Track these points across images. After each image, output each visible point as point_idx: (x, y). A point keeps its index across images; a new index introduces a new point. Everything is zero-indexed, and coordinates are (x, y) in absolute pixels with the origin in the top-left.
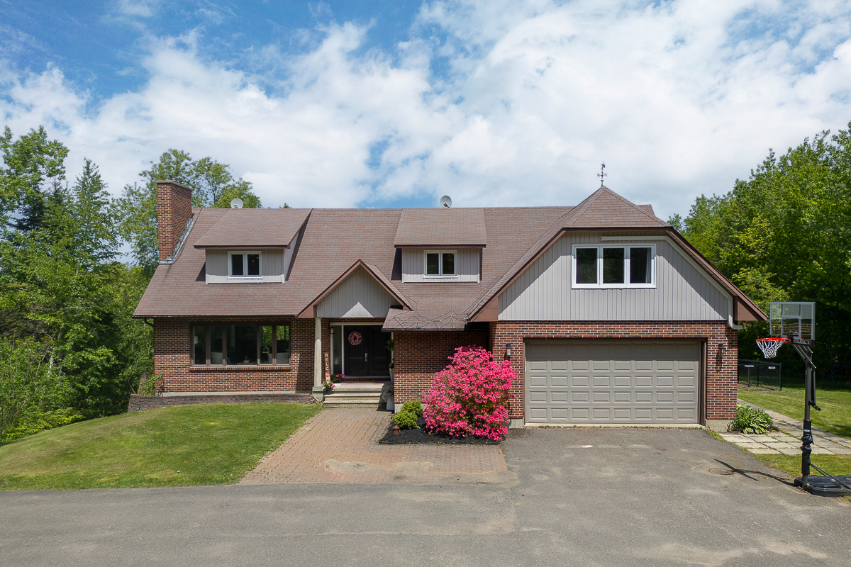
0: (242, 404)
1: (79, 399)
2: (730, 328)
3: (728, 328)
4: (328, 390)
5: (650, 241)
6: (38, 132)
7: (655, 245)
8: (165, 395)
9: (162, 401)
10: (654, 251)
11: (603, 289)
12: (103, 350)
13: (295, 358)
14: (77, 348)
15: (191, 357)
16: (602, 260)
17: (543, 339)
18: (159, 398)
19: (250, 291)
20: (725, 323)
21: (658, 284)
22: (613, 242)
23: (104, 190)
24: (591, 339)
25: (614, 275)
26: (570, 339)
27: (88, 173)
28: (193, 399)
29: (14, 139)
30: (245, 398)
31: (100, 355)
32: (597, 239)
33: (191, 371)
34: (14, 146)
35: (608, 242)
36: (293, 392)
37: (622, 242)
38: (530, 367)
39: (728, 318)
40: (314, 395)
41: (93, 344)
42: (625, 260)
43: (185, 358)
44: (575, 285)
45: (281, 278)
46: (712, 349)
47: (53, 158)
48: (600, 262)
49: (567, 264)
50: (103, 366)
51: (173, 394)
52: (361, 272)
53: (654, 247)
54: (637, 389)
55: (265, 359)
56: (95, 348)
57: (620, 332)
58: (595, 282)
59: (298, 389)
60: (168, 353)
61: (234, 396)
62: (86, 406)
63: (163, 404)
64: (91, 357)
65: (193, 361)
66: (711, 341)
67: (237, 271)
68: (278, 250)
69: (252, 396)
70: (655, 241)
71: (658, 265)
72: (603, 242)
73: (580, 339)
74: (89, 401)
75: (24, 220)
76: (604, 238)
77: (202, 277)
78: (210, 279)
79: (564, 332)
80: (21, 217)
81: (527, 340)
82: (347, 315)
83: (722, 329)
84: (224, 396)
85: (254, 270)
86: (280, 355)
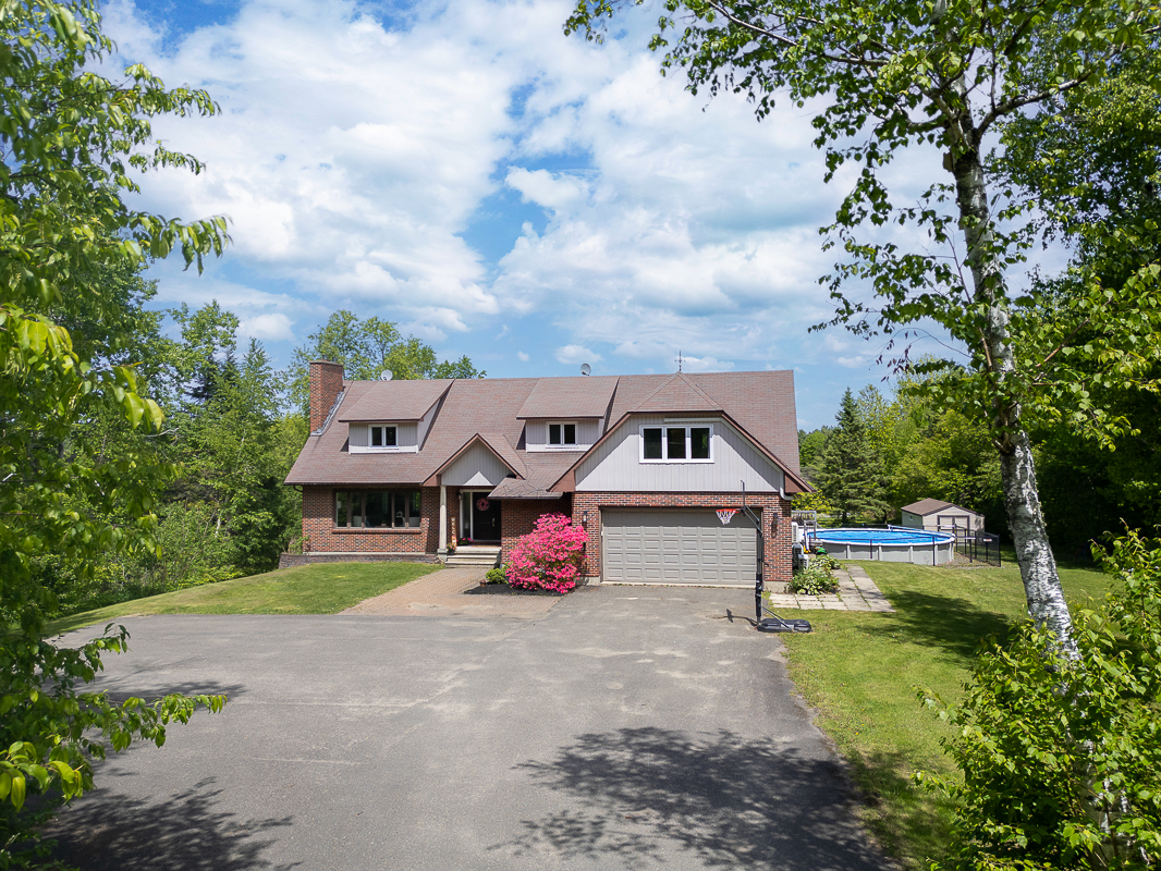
0: (375, 562)
1: (242, 558)
2: (782, 498)
4: (451, 552)
5: (708, 422)
6: (212, 305)
7: (713, 425)
8: (311, 554)
9: (307, 559)
10: (711, 430)
11: (667, 464)
12: (265, 514)
13: (425, 522)
14: (240, 511)
15: (334, 520)
16: (666, 438)
17: (616, 507)
18: (305, 556)
19: (387, 460)
20: (778, 494)
21: (715, 458)
22: (674, 423)
23: (266, 365)
24: (657, 507)
25: (676, 451)
26: (639, 507)
27: (254, 350)
28: (333, 558)
29: (190, 314)
30: (378, 557)
31: (261, 518)
32: (660, 421)
33: (334, 533)
34: (191, 320)
35: (670, 423)
36: (424, 553)
37: (683, 423)
38: (606, 531)
39: (779, 489)
40: (439, 556)
41: (255, 507)
42: (686, 438)
43: (329, 520)
44: (643, 460)
45: (415, 449)
46: (768, 517)
47: (225, 329)
48: (665, 440)
49: (636, 442)
50: (263, 528)
51: (318, 553)
52: (478, 444)
53: (711, 427)
54: (703, 552)
55: (399, 523)
56: (258, 512)
57: (684, 501)
58: (660, 457)
59: (427, 551)
60: (314, 517)
61: (368, 556)
62: (247, 564)
63: (307, 562)
64: (253, 519)
65: (336, 524)
66: (766, 511)
67: (377, 442)
68: (413, 423)
69: (384, 556)
70: (712, 422)
71: (716, 442)
72: (667, 423)
73: (648, 507)
74: (250, 560)
75: (199, 388)
76: (666, 420)
77: (346, 448)
78: (353, 449)
79: (634, 501)
80: (196, 385)
81: (602, 508)
82: (469, 483)
83: (776, 500)
85: (391, 441)
86: (412, 519)
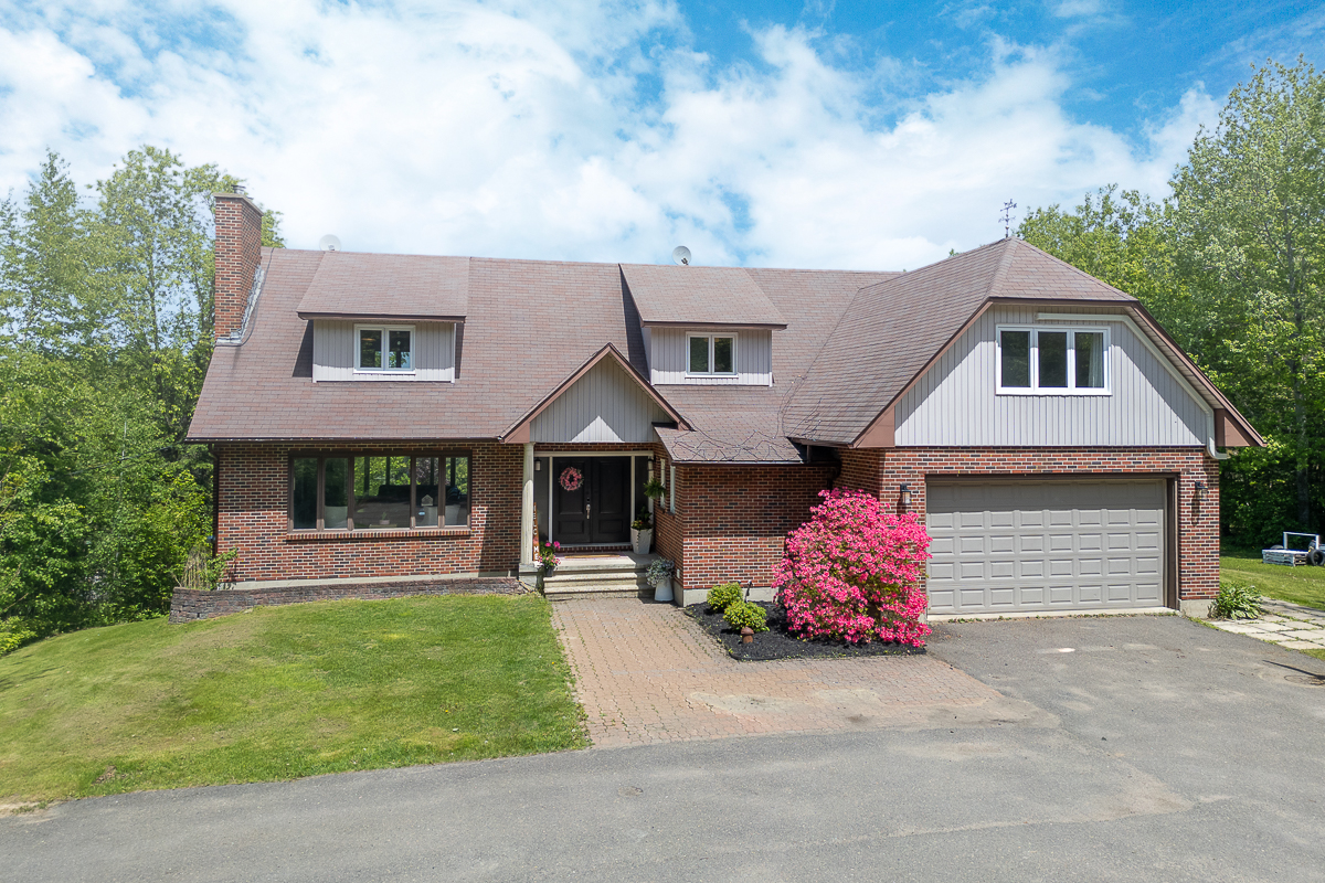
2: (1209, 458)
3: (1208, 458)
4: (547, 570)
5: (1102, 323)
7: (1109, 328)
8: (239, 586)
9: (243, 599)
10: (1107, 338)
11: (1040, 396)
13: (480, 513)
15: (289, 516)
16: (1036, 350)
19: (397, 395)
20: (1203, 449)
21: (1114, 389)
22: (1052, 322)
24: (1021, 475)
25: (1053, 374)
27: (51, 175)
28: (303, 592)
32: (1030, 317)
33: (289, 542)
35: (1046, 321)
36: (475, 575)
37: (1065, 322)
38: (933, 522)
39: (1207, 441)
40: (522, 579)
42: (1068, 351)
43: (279, 517)
44: (1001, 390)
45: (446, 374)
46: (1187, 490)
48: (1034, 353)
49: (987, 356)
51: (253, 585)
52: (610, 365)
53: (1107, 332)
54: (1081, 554)
55: (425, 519)
57: (1064, 464)
58: (1027, 385)
59: (482, 569)
60: (246, 509)
63: (244, 604)
65: (291, 525)
66: (1185, 478)
67: (369, 360)
68: (446, 325)
70: (1109, 323)
71: (1114, 359)
72: (1040, 322)
73: (1007, 475)
76: (1042, 316)
77: (304, 366)
78: (322, 372)
79: (985, 464)
81: (930, 478)
82: (580, 438)
83: (1198, 459)
84: (361, 586)
85: (401, 359)
86: (451, 510)
